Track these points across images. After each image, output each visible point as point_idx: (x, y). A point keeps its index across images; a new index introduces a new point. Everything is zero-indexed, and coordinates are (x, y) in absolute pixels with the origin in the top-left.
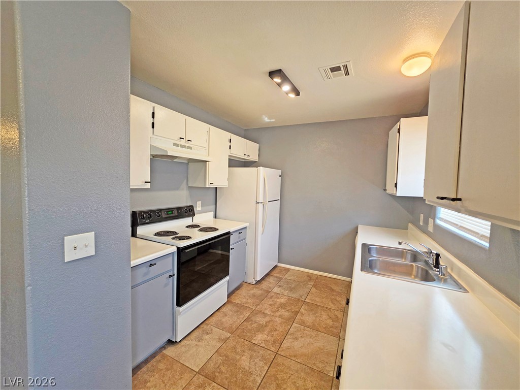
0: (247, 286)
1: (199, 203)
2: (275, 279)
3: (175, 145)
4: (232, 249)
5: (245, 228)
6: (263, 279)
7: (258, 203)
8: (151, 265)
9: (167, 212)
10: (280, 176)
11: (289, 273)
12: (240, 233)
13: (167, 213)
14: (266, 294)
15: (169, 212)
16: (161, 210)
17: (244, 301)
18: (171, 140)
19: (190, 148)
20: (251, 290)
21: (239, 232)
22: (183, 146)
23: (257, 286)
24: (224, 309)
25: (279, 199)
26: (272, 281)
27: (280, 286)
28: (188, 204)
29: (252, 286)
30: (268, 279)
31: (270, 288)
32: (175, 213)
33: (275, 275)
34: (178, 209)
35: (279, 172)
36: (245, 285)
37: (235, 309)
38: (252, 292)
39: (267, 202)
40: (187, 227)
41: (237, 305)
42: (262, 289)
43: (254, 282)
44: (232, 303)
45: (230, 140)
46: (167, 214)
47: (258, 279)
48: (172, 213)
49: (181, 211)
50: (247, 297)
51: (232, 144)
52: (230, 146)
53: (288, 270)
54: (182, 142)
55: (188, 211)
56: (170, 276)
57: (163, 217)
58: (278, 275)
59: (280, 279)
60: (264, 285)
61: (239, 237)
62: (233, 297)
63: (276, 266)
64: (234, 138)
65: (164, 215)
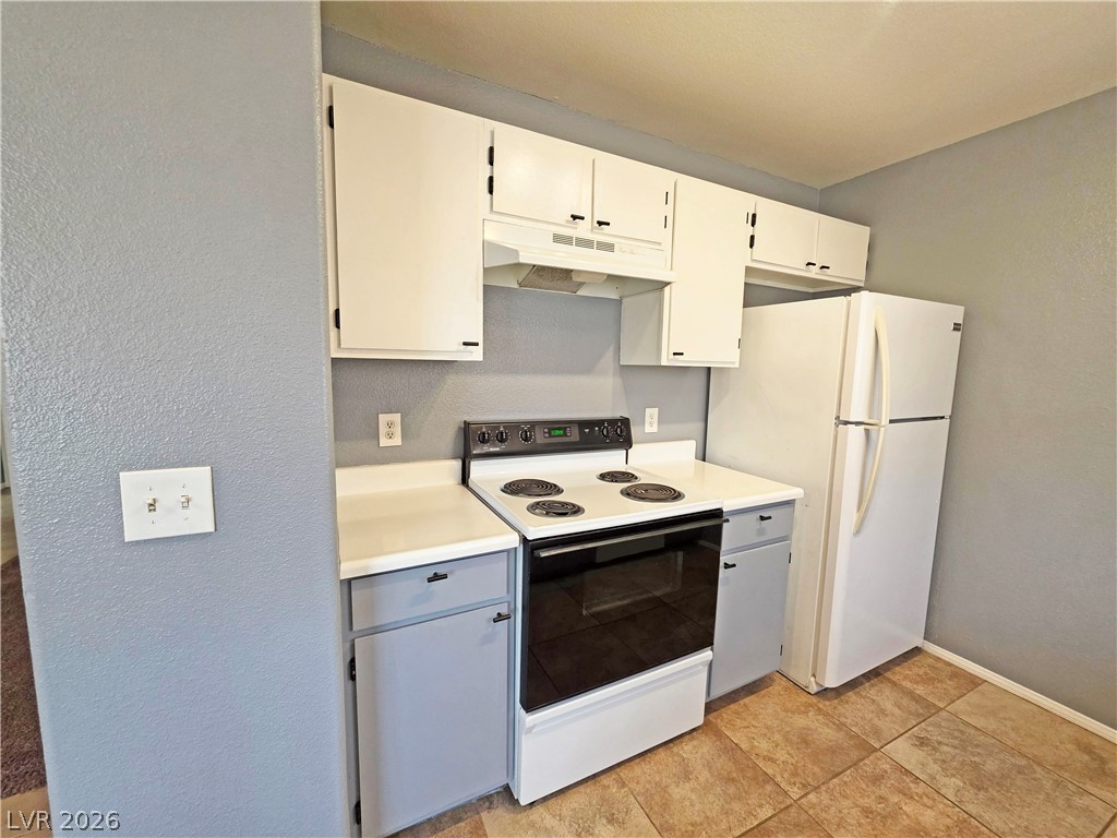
0: (786, 689)
1: (652, 414)
2: (905, 701)
3: (558, 239)
4: (727, 566)
5: (790, 503)
6: (852, 685)
7: (846, 423)
8: (436, 577)
9: (550, 430)
10: (957, 327)
11: (973, 697)
12: (762, 518)
13: (549, 433)
14: (855, 755)
15: (558, 432)
16: (533, 424)
17: (763, 746)
18: (545, 226)
19: (609, 247)
20: (797, 711)
21: (763, 513)
22: (584, 243)
23: (825, 705)
24: (686, 749)
25: (947, 413)
26: (888, 705)
27: (922, 742)
28: (617, 415)
29: (804, 698)
30: (872, 693)
31: (877, 732)
32: (574, 435)
33: (907, 684)
34: (582, 424)
35: (957, 313)
36: (779, 686)
37: (723, 763)
38: (800, 721)
39: (885, 421)
40: (603, 477)
41: (732, 750)
42: (840, 726)
43: (814, 689)
44: (719, 735)
45: (754, 216)
46: (550, 436)
47: (832, 681)
48: (565, 435)
49: (592, 430)
50: (777, 737)
51: (758, 230)
52: (752, 237)
53: (975, 682)
54: (583, 230)
55: (613, 434)
56: (500, 618)
57: (539, 441)
58: (920, 690)
59: (929, 710)
60: (855, 710)
61: (761, 532)
62: (728, 713)
63: (917, 651)
64: (767, 208)
65: (540, 438)
